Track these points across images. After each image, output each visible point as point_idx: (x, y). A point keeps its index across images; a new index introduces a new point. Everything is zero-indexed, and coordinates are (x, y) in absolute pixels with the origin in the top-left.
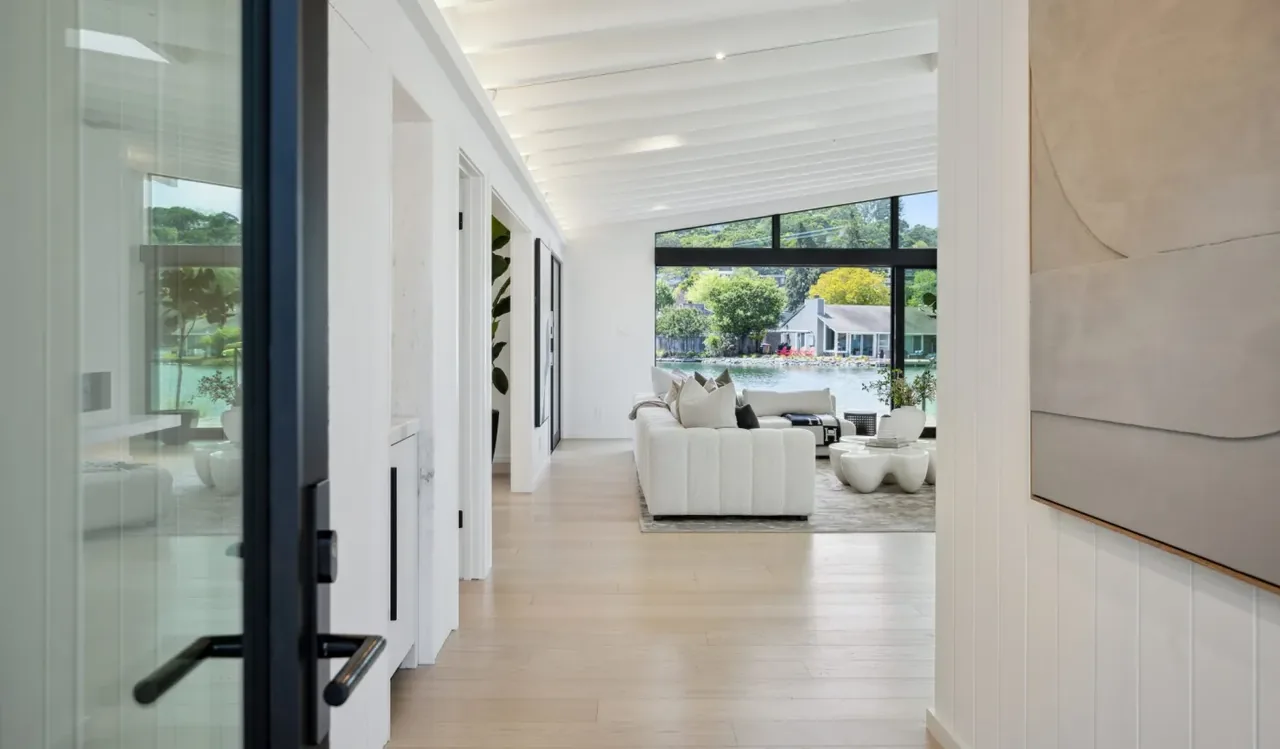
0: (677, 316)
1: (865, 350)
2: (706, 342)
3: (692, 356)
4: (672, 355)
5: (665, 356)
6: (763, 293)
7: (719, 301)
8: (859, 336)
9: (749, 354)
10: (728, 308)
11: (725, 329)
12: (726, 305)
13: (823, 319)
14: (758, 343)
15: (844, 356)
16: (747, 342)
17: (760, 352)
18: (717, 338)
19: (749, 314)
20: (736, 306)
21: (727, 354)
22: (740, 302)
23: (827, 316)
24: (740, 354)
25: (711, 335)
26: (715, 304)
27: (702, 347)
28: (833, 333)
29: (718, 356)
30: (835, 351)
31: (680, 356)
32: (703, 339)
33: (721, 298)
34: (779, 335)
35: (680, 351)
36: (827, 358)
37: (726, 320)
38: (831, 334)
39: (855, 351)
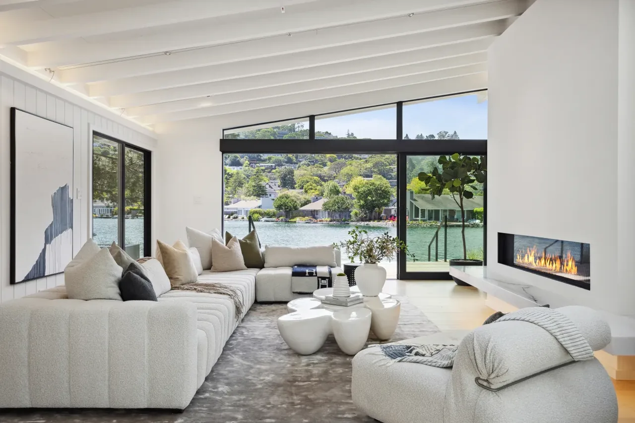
0: (337, 200)
1: (435, 217)
2: (352, 214)
3: (344, 221)
4: (334, 221)
5: (331, 221)
6: (381, 188)
7: (358, 192)
8: (432, 210)
9: (374, 220)
10: (363, 196)
11: (361, 207)
12: (362, 194)
13: (412, 201)
14: (379, 214)
15: (424, 221)
16: (374, 213)
17: (380, 219)
18: (358, 212)
19: (374, 199)
20: (367, 195)
21: (362, 220)
22: (369, 193)
23: (415, 200)
24: (370, 220)
25: (355, 210)
26: (357, 194)
27: (350, 216)
28: (418, 209)
29: (358, 221)
30: (419, 218)
31: (338, 221)
32: (351, 212)
33: (360, 190)
34: (390, 210)
35: (338, 218)
36: (415, 222)
37: (362, 202)
38: (417, 209)
39: (430, 218)
